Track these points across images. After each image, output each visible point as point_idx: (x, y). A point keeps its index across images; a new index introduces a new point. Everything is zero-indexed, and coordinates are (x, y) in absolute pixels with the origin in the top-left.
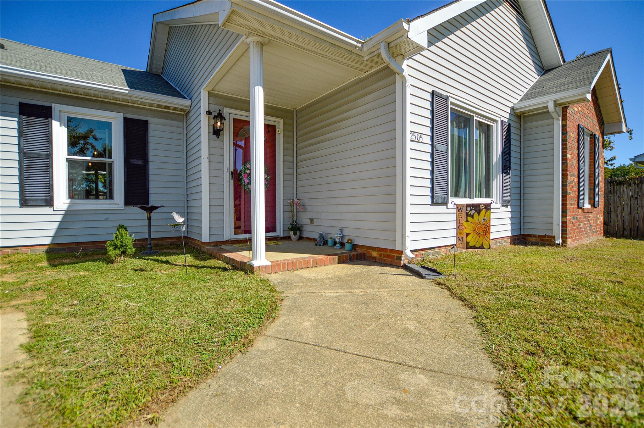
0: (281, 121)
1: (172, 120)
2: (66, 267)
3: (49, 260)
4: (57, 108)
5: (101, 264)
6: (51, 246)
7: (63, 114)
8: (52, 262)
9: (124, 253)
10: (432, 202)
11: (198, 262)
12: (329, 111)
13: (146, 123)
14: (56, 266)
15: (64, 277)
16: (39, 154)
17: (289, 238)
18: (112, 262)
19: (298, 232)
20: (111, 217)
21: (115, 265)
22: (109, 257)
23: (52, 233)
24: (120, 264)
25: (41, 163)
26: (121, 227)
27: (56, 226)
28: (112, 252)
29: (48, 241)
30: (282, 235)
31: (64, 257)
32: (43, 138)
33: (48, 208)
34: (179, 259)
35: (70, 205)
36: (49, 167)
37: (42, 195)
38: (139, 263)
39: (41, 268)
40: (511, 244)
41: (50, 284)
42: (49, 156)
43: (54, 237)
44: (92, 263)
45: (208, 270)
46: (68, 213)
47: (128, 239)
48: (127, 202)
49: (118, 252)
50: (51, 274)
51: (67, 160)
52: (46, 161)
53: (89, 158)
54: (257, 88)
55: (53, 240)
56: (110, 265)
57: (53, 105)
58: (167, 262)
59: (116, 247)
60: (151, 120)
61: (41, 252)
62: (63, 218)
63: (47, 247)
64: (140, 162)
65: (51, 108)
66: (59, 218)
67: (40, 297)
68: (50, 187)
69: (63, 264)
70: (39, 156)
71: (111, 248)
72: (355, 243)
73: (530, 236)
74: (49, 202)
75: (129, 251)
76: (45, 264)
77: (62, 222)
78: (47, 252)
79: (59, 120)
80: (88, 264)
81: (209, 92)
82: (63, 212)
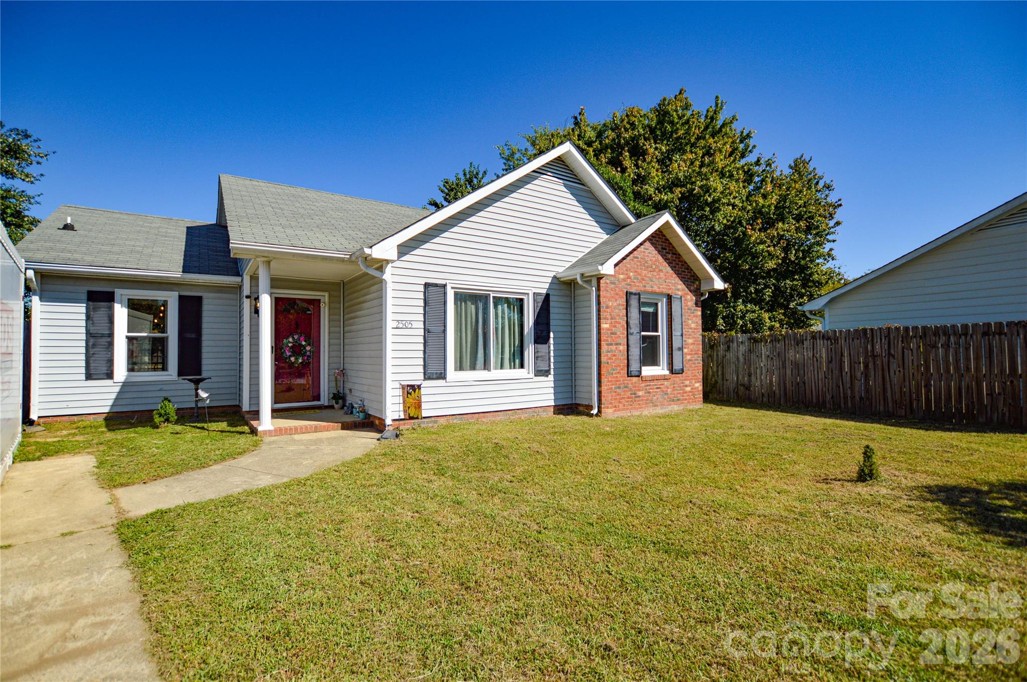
0: (327, 294)
1: (225, 293)
2: (122, 431)
3: (107, 426)
4: (118, 292)
5: (148, 429)
6: (110, 414)
7: (123, 297)
8: (111, 428)
9: (167, 420)
10: (425, 377)
11: (229, 428)
12: (358, 291)
13: (200, 299)
14: (114, 430)
15: (119, 437)
16: (103, 334)
17: (332, 407)
18: (157, 427)
19: (340, 401)
20: (165, 387)
21: (159, 430)
22: (155, 423)
23: (110, 403)
24: (163, 429)
25: (104, 341)
26: (166, 399)
27: (114, 396)
28: (157, 419)
29: (107, 410)
30: (326, 404)
31: (120, 424)
32: (106, 320)
33: (109, 381)
34: (214, 426)
35: (128, 376)
36: (110, 345)
37: (104, 369)
38: (178, 428)
39: (102, 432)
40: (554, 414)
41: (109, 441)
42: (111, 335)
43: (112, 406)
44: (142, 428)
45: (228, 434)
46: (125, 385)
47: (171, 409)
48: (180, 374)
49: (162, 419)
50: (110, 435)
51: (127, 337)
52: (109, 339)
53: (145, 334)
54: (263, 295)
55: (111, 409)
56: (156, 430)
57: (116, 290)
58: (203, 428)
59: (160, 415)
60: (205, 295)
61: (101, 419)
62: (121, 389)
63: (106, 415)
64: (193, 336)
65: (113, 293)
66: (117, 389)
67: (102, 448)
68: (110, 362)
69: (119, 429)
70: (103, 336)
71: (157, 416)
72: (370, 413)
73: (579, 405)
74: (110, 375)
75: (171, 419)
76: (104, 429)
77: (119, 393)
78: (106, 419)
79: (121, 303)
80: (140, 429)
81: (251, 276)
82: (121, 384)
